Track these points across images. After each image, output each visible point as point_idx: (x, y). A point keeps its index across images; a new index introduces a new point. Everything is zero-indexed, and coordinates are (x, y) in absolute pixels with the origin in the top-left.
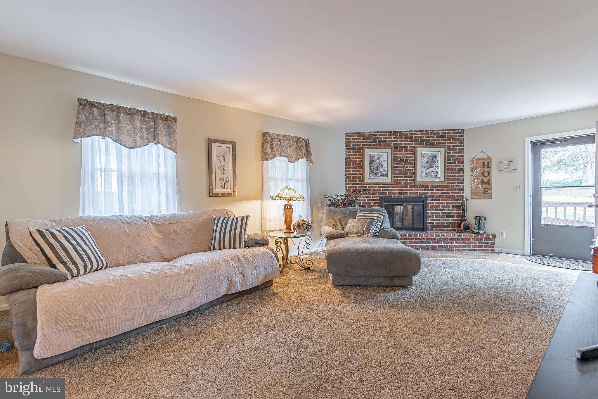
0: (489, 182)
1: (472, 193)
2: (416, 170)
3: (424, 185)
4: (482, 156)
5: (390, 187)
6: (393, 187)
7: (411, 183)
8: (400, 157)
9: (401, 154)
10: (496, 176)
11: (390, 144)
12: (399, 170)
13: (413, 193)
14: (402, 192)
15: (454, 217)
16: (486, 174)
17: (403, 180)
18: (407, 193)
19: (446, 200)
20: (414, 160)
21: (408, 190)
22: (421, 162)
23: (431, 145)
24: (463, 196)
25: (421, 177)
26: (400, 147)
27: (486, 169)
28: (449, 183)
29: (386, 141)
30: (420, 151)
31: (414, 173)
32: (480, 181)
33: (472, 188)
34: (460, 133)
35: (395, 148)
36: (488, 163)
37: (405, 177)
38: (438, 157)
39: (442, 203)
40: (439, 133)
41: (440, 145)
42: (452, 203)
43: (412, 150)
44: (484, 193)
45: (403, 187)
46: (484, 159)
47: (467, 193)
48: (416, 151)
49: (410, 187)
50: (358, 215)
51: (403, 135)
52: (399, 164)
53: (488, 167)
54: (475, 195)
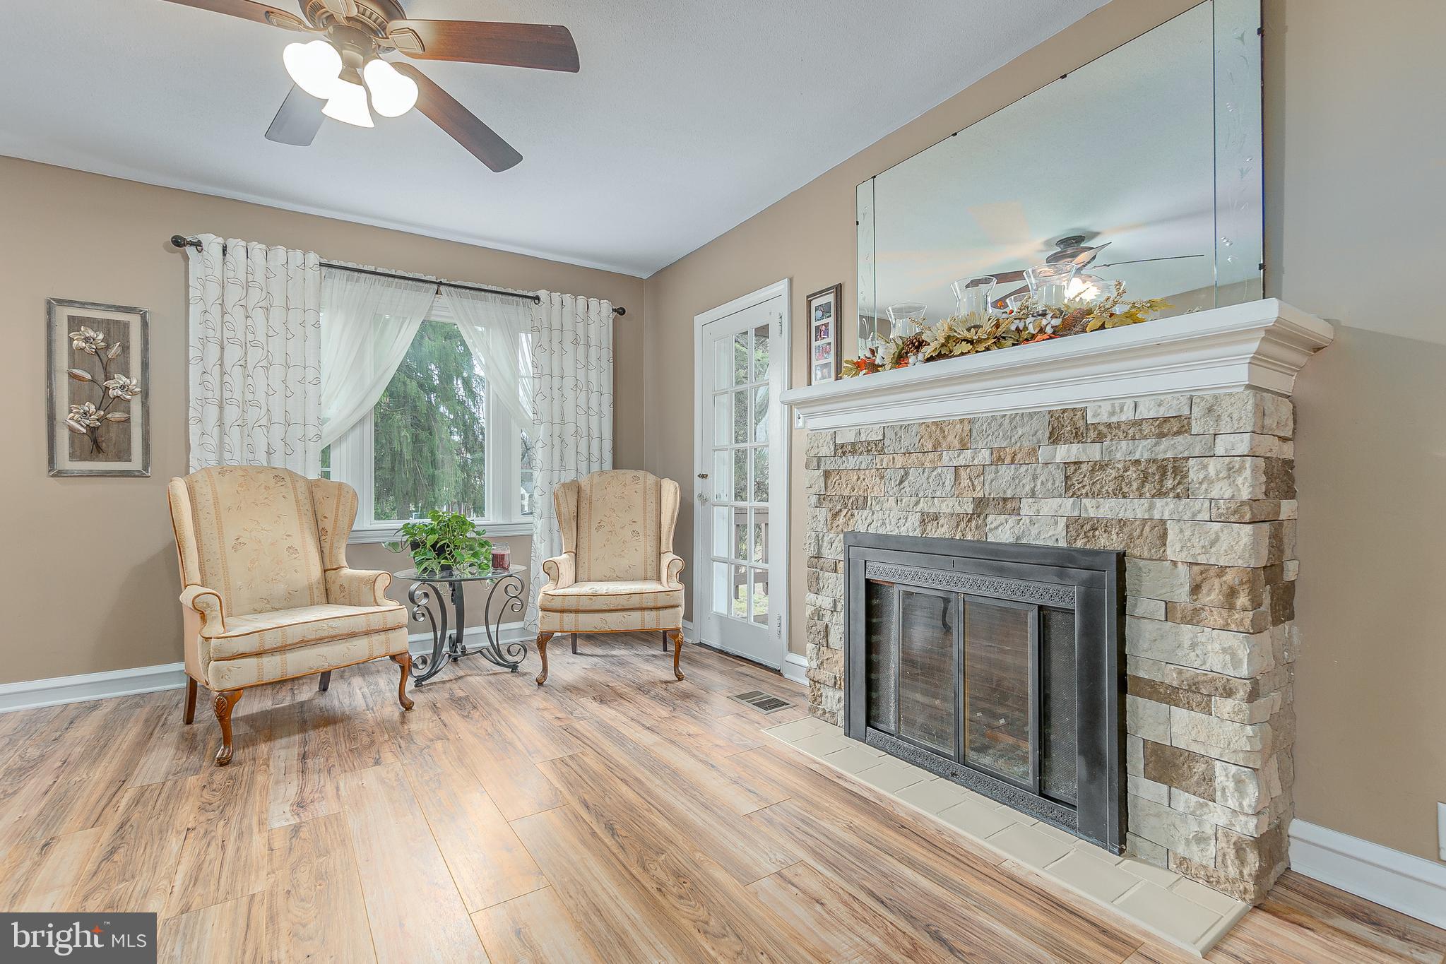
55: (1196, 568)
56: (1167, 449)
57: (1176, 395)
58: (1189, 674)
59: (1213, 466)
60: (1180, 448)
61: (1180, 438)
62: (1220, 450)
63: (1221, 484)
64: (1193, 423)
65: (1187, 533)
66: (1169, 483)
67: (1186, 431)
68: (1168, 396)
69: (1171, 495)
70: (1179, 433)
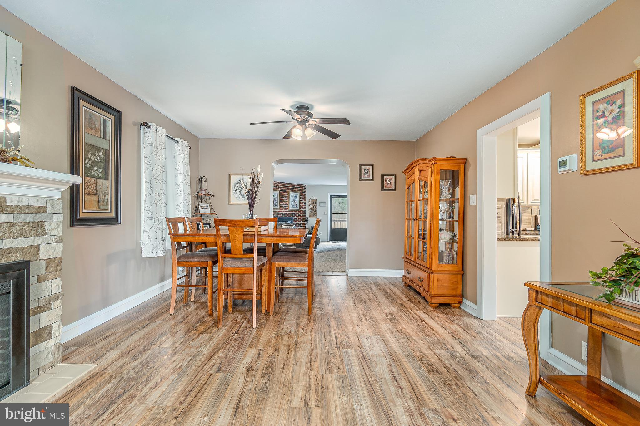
0: (316, 211)
1: (309, 215)
2: (289, 203)
3: (292, 211)
4: (314, 199)
5: (278, 211)
6: (280, 211)
7: (287, 210)
8: (283, 196)
9: (283, 194)
10: (318, 208)
11: (279, 189)
12: (282, 203)
13: (288, 215)
14: (283, 214)
15: (302, 227)
16: (315, 207)
17: (284, 208)
18: (285, 215)
19: (300, 218)
20: (288, 198)
21: (286, 213)
22: (291, 199)
23: (294, 191)
24: (305, 217)
25: (291, 207)
26: (283, 191)
27: (315, 205)
28: (301, 210)
29: (277, 187)
30: (291, 193)
31: (288, 205)
32: (312, 210)
33: (309, 213)
34: (304, 186)
35: (281, 191)
36: (315, 202)
37: (285, 206)
38: (297, 197)
39: (298, 220)
40: (297, 186)
41: (298, 191)
42: (302, 220)
43: (287, 193)
44: (314, 216)
45: (284, 211)
46: (314, 200)
47: (307, 216)
48: (289, 193)
49: (287, 211)
50: (282, 226)
51: (284, 184)
52: (282, 199)
53: (315, 204)
54: (310, 216)
55: (48, 260)
56: (39, 218)
57: (42, 198)
58: (47, 299)
59: (53, 225)
60: (43, 218)
61: (43, 214)
62: (55, 219)
63: (55, 230)
64: (47, 209)
65: (48, 248)
66: (39, 231)
67: (45, 212)
68: (40, 198)
69: (40, 235)
70: (43, 212)
